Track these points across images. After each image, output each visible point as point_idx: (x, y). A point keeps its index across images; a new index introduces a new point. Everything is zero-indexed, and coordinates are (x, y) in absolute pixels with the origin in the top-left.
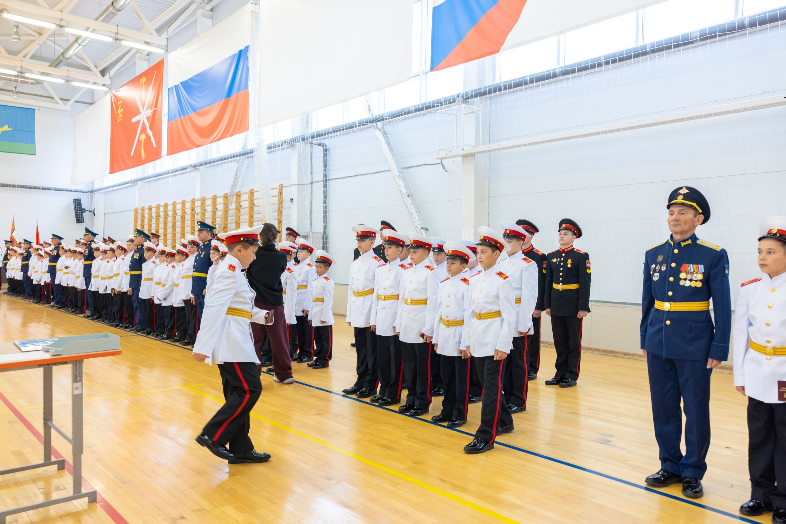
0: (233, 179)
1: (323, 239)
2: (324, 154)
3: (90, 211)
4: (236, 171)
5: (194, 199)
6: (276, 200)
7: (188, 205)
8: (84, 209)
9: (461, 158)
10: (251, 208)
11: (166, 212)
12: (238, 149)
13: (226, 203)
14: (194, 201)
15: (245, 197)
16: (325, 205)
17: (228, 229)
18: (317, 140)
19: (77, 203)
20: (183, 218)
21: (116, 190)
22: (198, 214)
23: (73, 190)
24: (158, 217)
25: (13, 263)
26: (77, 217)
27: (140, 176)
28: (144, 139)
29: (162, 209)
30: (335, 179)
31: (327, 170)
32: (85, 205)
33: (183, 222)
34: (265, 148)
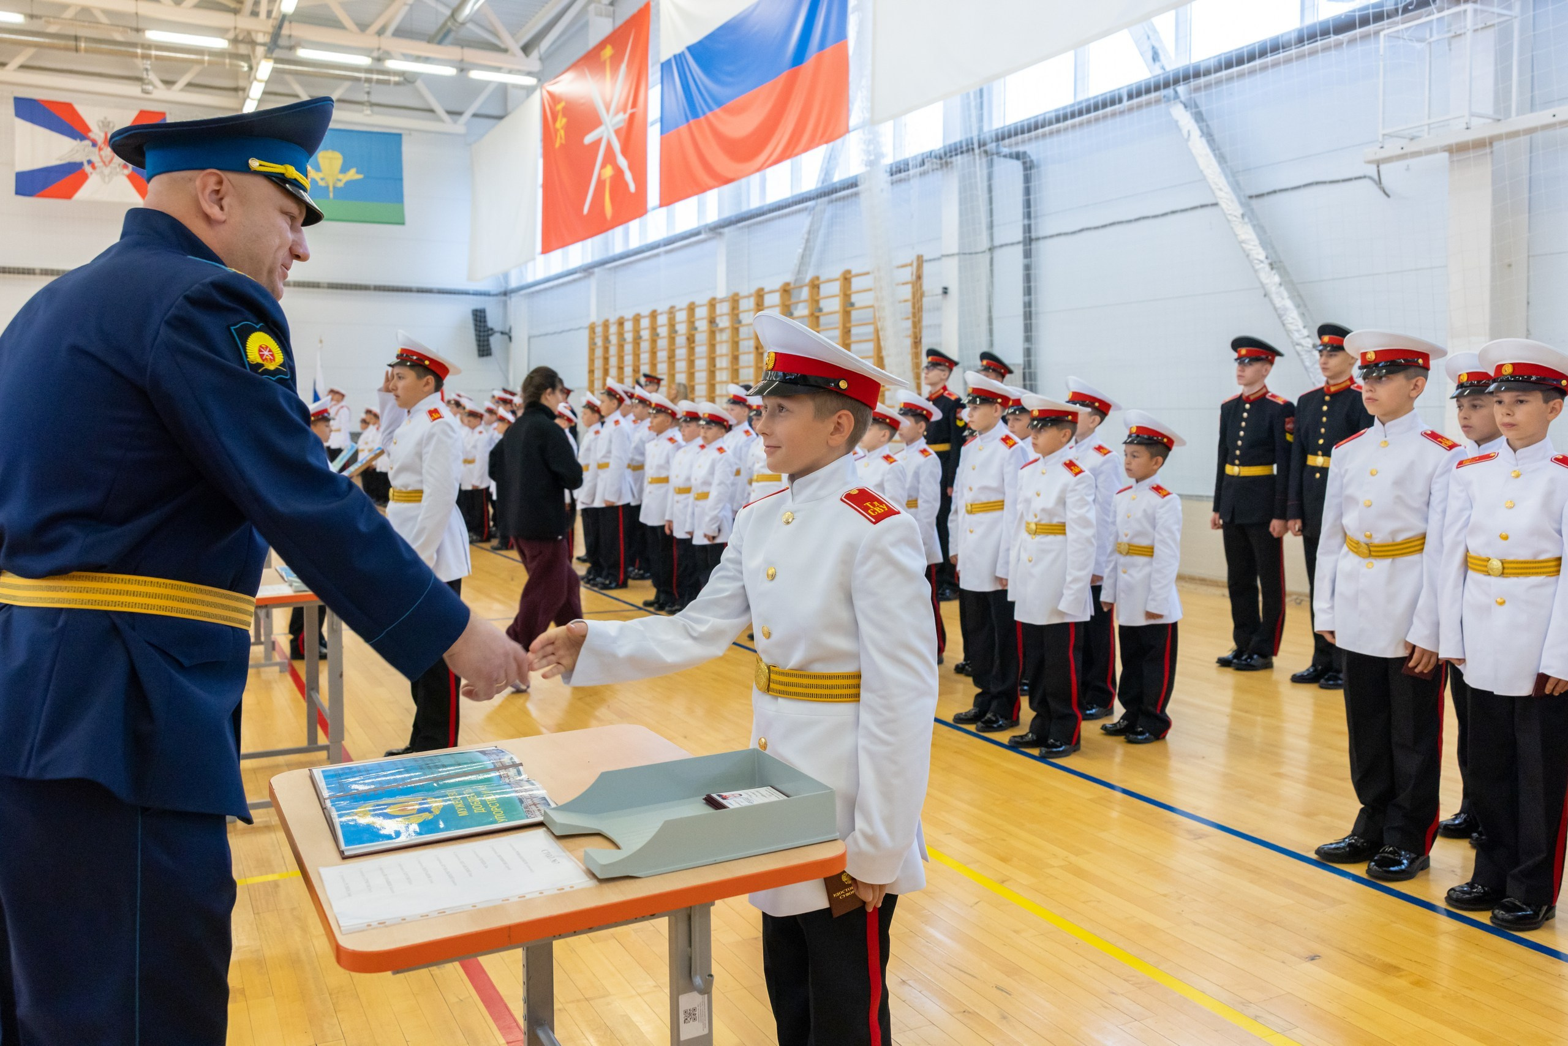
0: (800, 251)
1: (1024, 379)
2: (1025, 175)
3: (502, 333)
4: (809, 232)
5: (714, 299)
6: (907, 292)
7: (702, 313)
8: (492, 329)
9: (1446, 155)
10: (847, 314)
11: (654, 329)
12: (810, 183)
13: (787, 303)
14: (714, 303)
15: (831, 290)
16: (1027, 298)
18: (1010, 146)
19: (479, 317)
20: (691, 340)
21: (552, 288)
22: (722, 330)
23: (470, 292)
24: (637, 339)
25: (371, 439)
26: (479, 346)
27: (598, 257)
28: (611, 176)
29: (645, 323)
30: (1051, 236)
31: (1033, 215)
32: (492, 321)
33: (691, 350)
34: (886, 171)
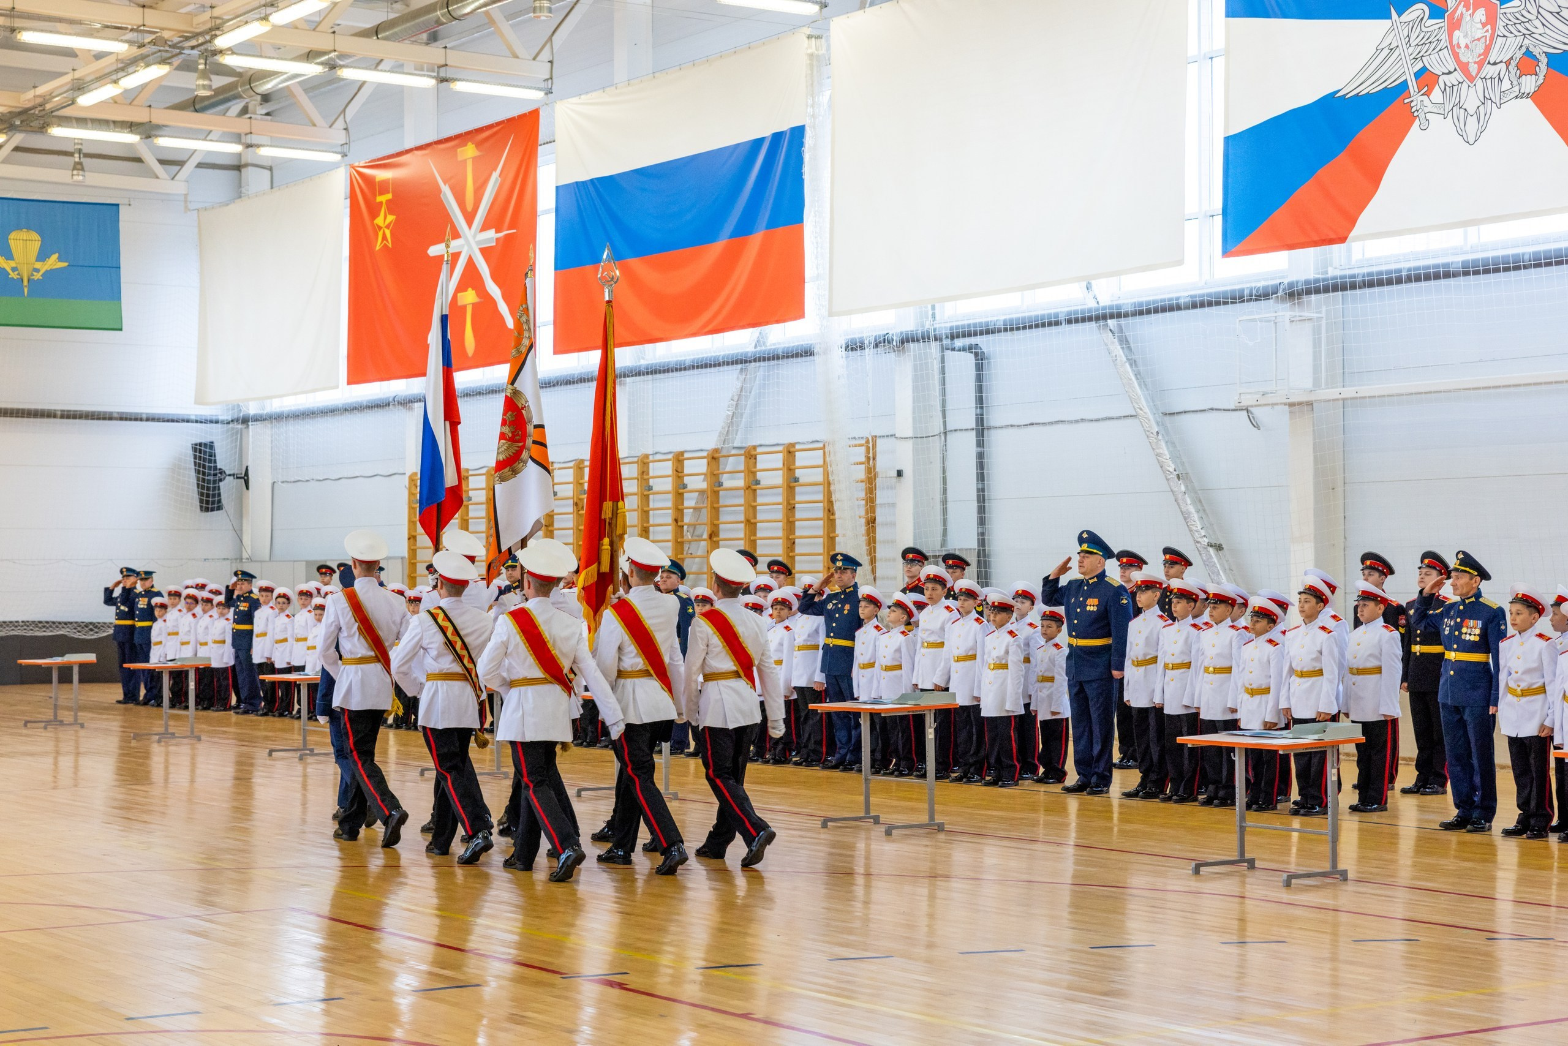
0: (730, 413)
2: (977, 365)
3: (235, 476)
6: (861, 473)
8: (222, 472)
9: (1288, 409)
10: (790, 489)
13: (715, 473)
15: (771, 462)
16: (980, 484)
17: (722, 535)
18: (964, 342)
19: (203, 454)
23: (193, 418)
26: (202, 496)
28: (474, 305)
30: (1003, 427)
31: (984, 405)
32: (224, 460)
